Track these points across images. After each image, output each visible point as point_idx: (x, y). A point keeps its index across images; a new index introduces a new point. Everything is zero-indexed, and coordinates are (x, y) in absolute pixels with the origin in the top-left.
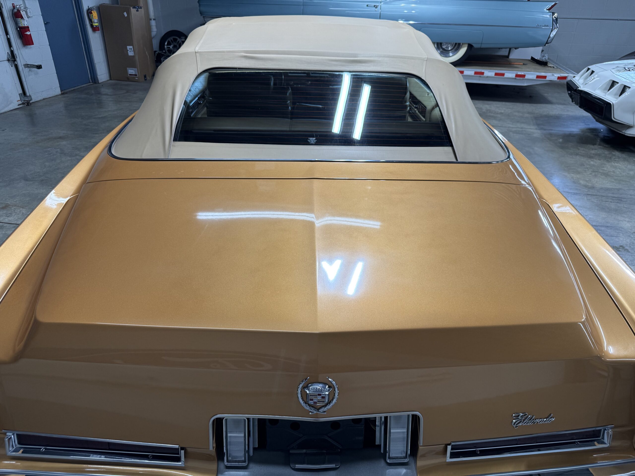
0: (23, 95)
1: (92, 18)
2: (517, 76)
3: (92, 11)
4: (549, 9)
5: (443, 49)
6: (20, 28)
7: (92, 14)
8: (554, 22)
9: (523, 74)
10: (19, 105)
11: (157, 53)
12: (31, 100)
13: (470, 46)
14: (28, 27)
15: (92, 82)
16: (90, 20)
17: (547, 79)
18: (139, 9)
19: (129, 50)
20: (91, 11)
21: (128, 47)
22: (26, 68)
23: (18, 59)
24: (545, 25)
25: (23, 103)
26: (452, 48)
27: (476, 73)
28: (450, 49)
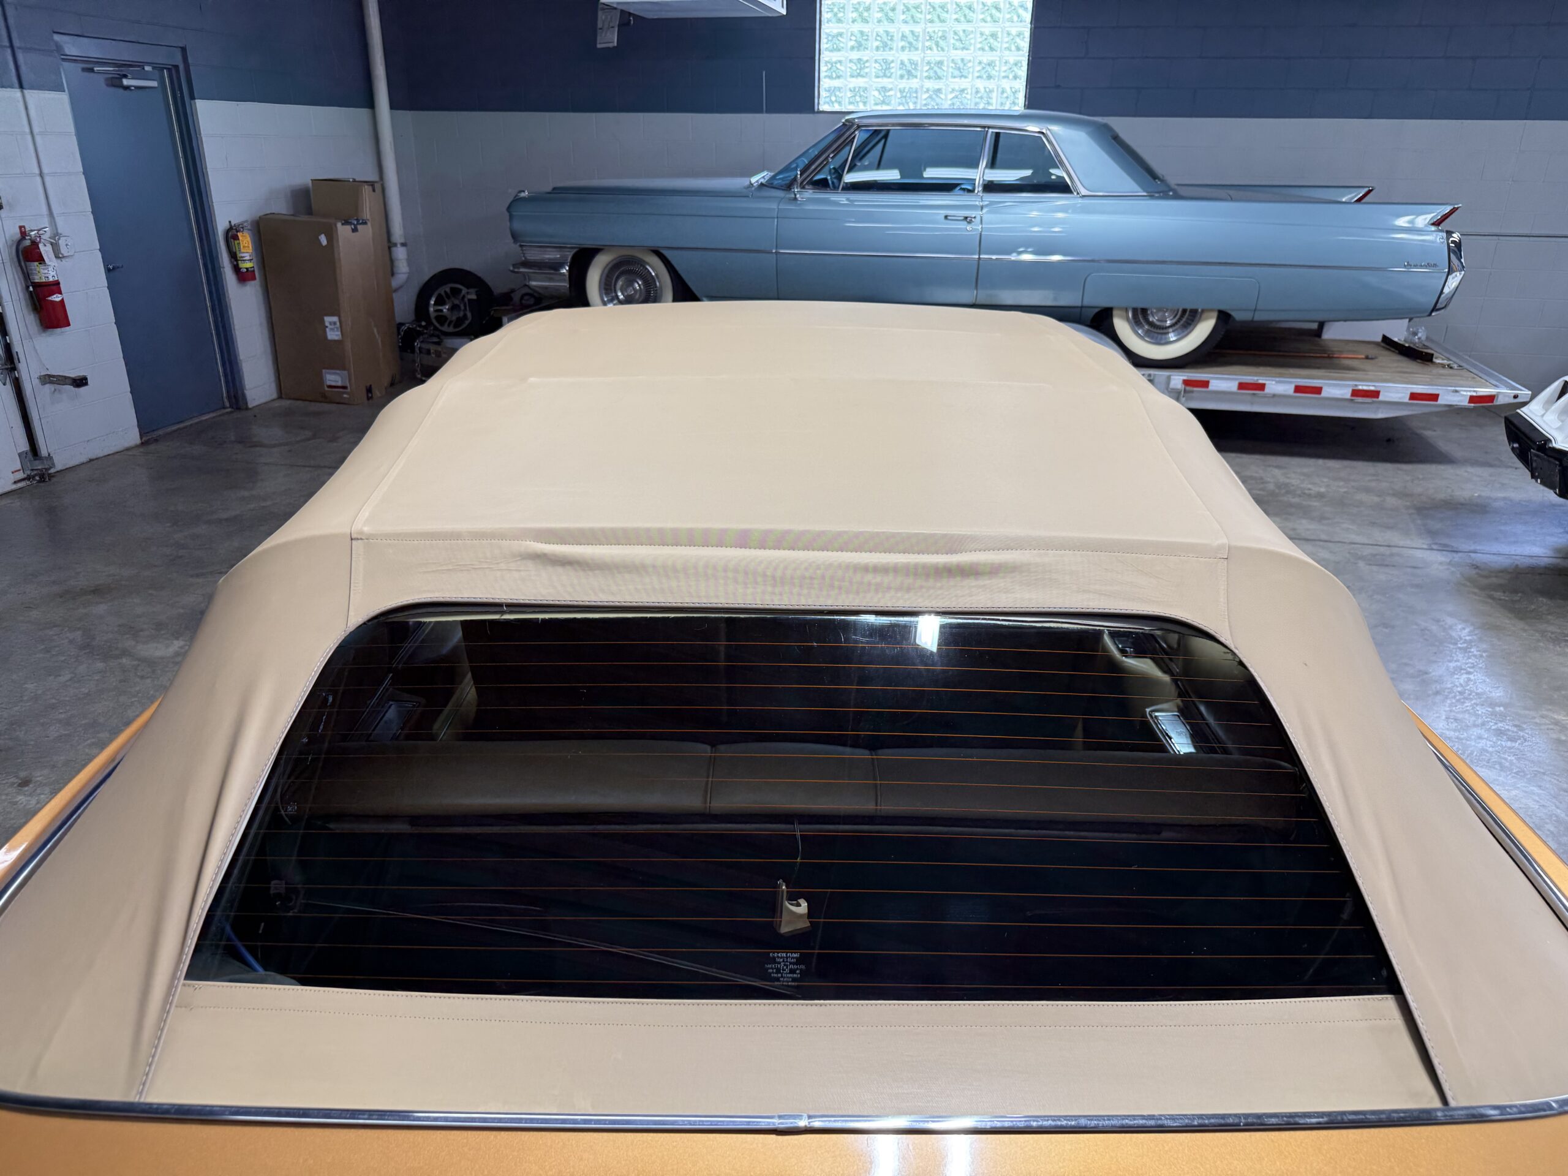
0: (30, 455)
1: (237, 249)
2: (1356, 393)
3: (238, 234)
4: (1437, 223)
5: (1151, 324)
6: (36, 285)
7: (238, 241)
8: (1452, 255)
9: (1372, 388)
10: (15, 482)
11: (404, 328)
12: (53, 465)
13: (1224, 317)
14: (57, 283)
15: (231, 406)
16: (234, 256)
17: (1441, 401)
18: (359, 227)
19: (330, 327)
20: (237, 232)
21: (328, 320)
22: (47, 386)
23: (22, 367)
24: (1428, 264)
25: (28, 475)
26: (1174, 321)
27: (1242, 386)
28: (1169, 323)
